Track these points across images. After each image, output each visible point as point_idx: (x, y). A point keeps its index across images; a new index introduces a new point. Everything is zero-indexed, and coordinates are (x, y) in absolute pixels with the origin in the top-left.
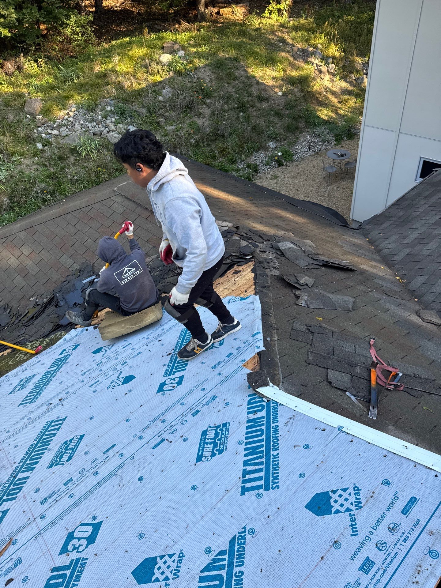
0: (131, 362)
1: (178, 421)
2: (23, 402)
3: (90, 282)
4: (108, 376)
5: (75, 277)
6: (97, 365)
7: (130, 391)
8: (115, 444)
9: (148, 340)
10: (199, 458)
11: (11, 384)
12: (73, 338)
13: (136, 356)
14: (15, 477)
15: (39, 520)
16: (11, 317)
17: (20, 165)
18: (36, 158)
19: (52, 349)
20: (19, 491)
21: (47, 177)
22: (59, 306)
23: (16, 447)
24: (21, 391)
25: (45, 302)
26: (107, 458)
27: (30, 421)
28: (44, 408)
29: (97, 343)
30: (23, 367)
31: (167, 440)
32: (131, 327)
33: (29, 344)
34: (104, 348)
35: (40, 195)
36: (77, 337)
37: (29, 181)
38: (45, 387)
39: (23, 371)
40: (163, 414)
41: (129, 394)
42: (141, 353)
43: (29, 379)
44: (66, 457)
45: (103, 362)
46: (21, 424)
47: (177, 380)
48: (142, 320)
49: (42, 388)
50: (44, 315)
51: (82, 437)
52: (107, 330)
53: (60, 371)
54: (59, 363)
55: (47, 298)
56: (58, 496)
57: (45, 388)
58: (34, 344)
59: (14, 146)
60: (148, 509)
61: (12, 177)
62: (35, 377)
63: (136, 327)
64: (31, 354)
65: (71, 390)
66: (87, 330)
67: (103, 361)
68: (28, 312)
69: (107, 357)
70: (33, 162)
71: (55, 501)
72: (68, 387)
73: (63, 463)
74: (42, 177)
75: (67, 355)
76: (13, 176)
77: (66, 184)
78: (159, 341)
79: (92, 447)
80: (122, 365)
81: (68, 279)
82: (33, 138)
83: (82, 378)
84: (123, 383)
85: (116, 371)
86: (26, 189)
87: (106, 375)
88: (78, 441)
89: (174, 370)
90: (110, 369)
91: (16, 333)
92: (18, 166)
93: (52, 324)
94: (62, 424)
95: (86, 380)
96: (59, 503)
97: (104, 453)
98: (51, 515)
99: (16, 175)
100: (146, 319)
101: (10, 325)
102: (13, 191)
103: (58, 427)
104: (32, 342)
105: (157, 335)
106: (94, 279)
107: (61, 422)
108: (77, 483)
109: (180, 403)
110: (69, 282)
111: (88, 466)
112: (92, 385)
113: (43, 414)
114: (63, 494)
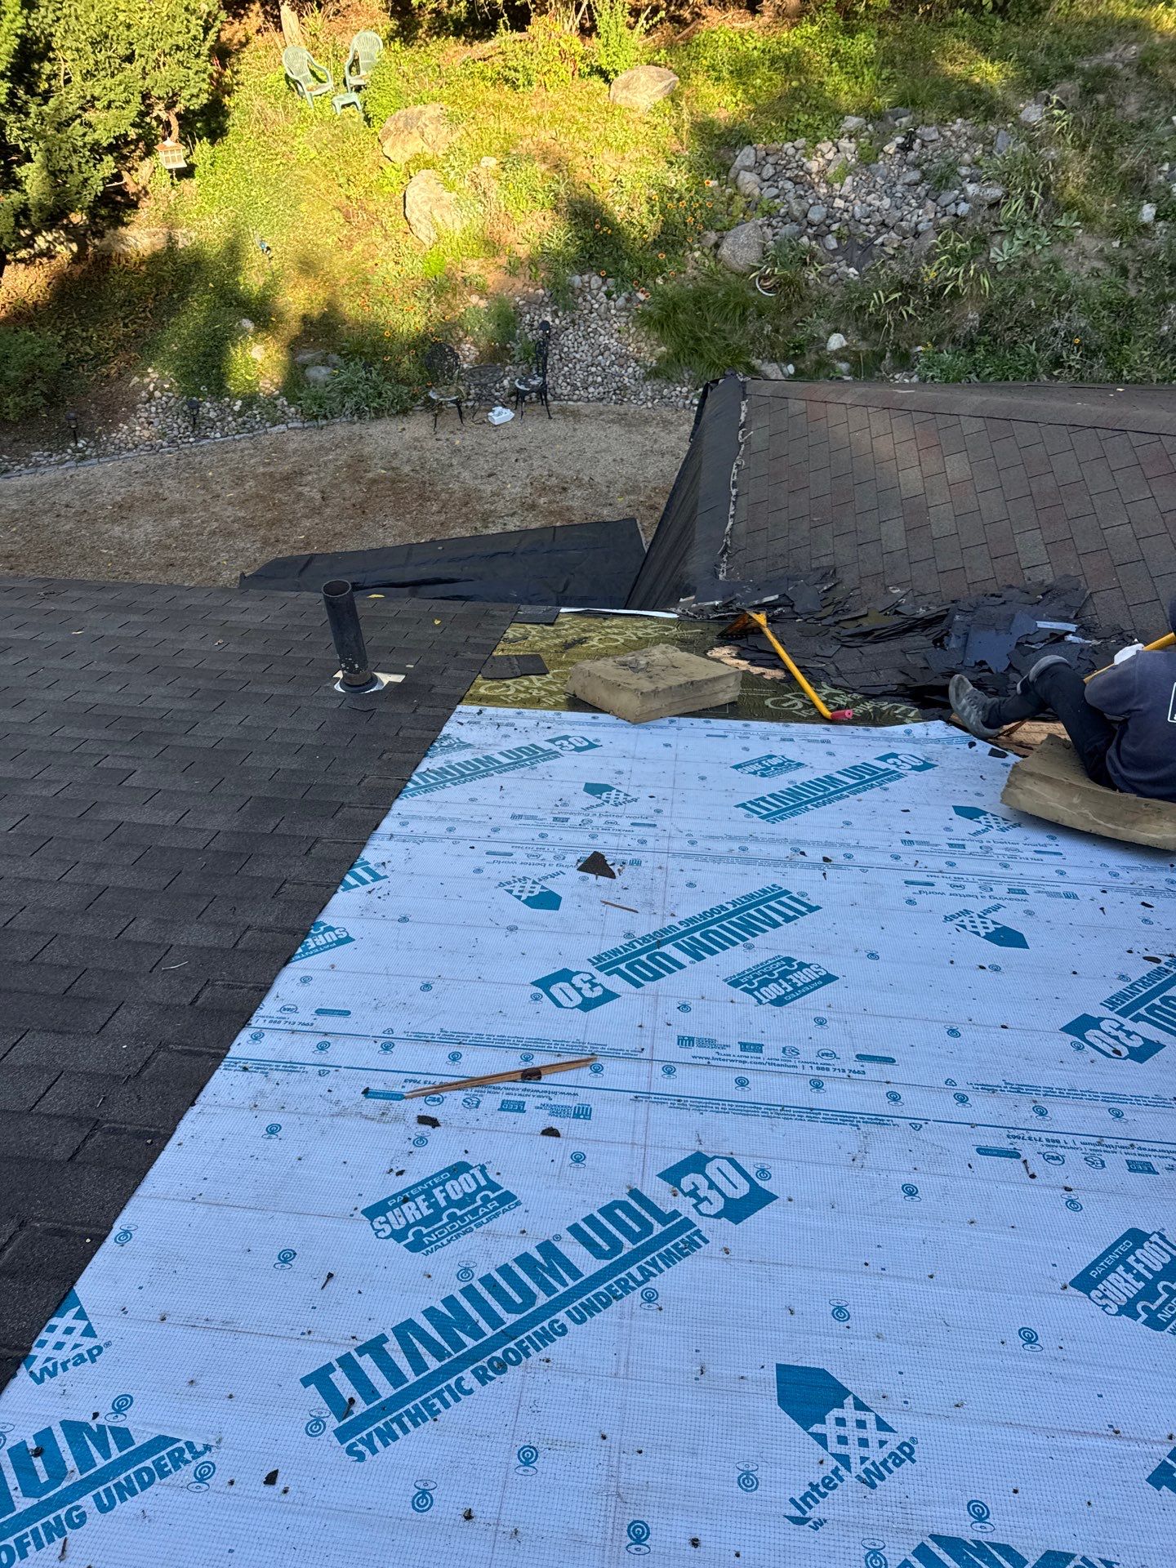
0: (1035, 900)
1: (1078, 1145)
2: (749, 805)
3: (1052, 635)
4: (961, 892)
5: (1025, 598)
6: (951, 845)
7: (996, 969)
8: (894, 1061)
9: (1114, 879)
10: (1085, 1282)
11: (746, 749)
12: (927, 740)
13: (1056, 895)
14: (659, 944)
15: (658, 1069)
16: (825, 603)
17: (1065, 244)
18: (1116, 244)
19: (866, 734)
20: (653, 979)
21: (1107, 304)
22: (942, 646)
23: (691, 885)
24: (758, 779)
25: (916, 616)
26: (859, 1072)
27: (742, 854)
28: (784, 851)
29: (978, 794)
30: (787, 729)
31: (1025, 1161)
32: (1092, 817)
33: (827, 690)
34: (988, 816)
35: (1057, 343)
36: (939, 747)
37: (1059, 294)
38: (809, 806)
39: (784, 740)
40: (1049, 1092)
41: (988, 973)
42: (1075, 897)
43: (786, 765)
44: (773, 991)
45: (968, 850)
46: (721, 847)
47: (1137, 1043)
48: (1133, 822)
49: (800, 805)
50: (895, 645)
51: (828, 979)
52: (1029, 784)
53: (859, 796)
54: (867, 777)
55: (928, 610)
56: (717, 1056)
57: (807, 809)
58: (838, 695)
59: (1086, 187)
60: (886, 1272)
61: (1025, 266)
62: (801, 770)
63: (1105, 828)
64: (820, 713)
65: (860, 857)
66: (972, 745)
67: (971, 847)
68: (866, 616)
69: (985, 844)
70: (1102, 250)
71: (705, 1062)
72: (858, 846)
73: (761, 998)
74: (1096, 300)
75: (894, 772)
76: (1029, 266)
77: (1139, 346)
78: (1143, 904)
79: (839, 1021)
80: (1010, 891)
81: (1007, 594)
82: (1146, 187)
83: (898, 847)
84: (988, 937)
85: (987, 894)
86: (1035, 314)
87: (958, 883)
88: (817, 980)
89: (1142, 1011)
90: (976, 878)
91: (814, 646)
92: (1060, 244)
93: (901, 679)
94: (803, 914)
95: (905, 859)
96: (711, 1072)
97: (857, 1056)
98: (688, 1082)
99: (1036, 265)
100: (1146, 826)
101: (812, 621)
102: (1003, 303)
103: (791, 913)
104: (835, 687)
105: (1146, 884)
106: (1068, 633)
107: (804, 909)
108: (767, 1067)
109: (1113, 1105)
110: (1004, 603)
111: (808, 1053)
112: (912, 883)
113: (776, 863)
114: (729, 1064)
